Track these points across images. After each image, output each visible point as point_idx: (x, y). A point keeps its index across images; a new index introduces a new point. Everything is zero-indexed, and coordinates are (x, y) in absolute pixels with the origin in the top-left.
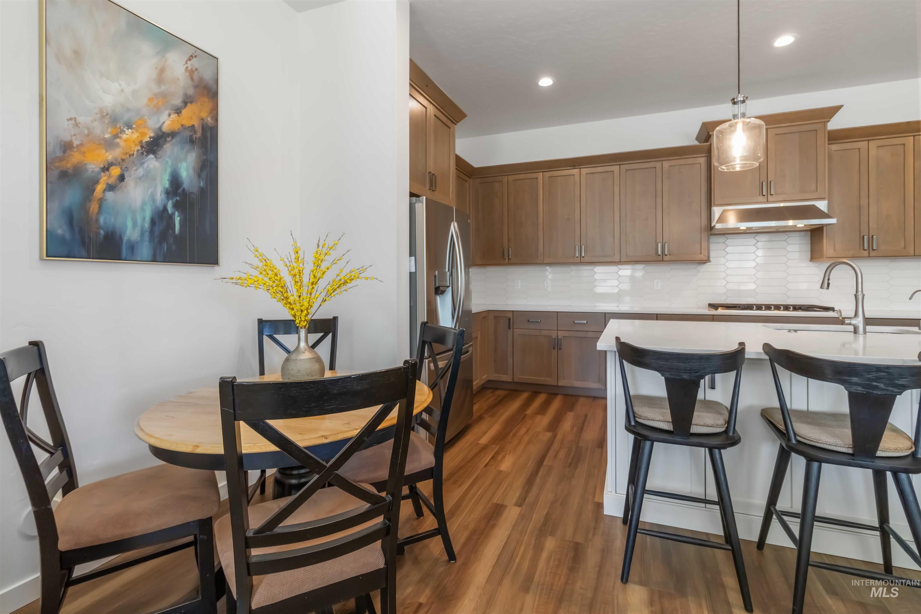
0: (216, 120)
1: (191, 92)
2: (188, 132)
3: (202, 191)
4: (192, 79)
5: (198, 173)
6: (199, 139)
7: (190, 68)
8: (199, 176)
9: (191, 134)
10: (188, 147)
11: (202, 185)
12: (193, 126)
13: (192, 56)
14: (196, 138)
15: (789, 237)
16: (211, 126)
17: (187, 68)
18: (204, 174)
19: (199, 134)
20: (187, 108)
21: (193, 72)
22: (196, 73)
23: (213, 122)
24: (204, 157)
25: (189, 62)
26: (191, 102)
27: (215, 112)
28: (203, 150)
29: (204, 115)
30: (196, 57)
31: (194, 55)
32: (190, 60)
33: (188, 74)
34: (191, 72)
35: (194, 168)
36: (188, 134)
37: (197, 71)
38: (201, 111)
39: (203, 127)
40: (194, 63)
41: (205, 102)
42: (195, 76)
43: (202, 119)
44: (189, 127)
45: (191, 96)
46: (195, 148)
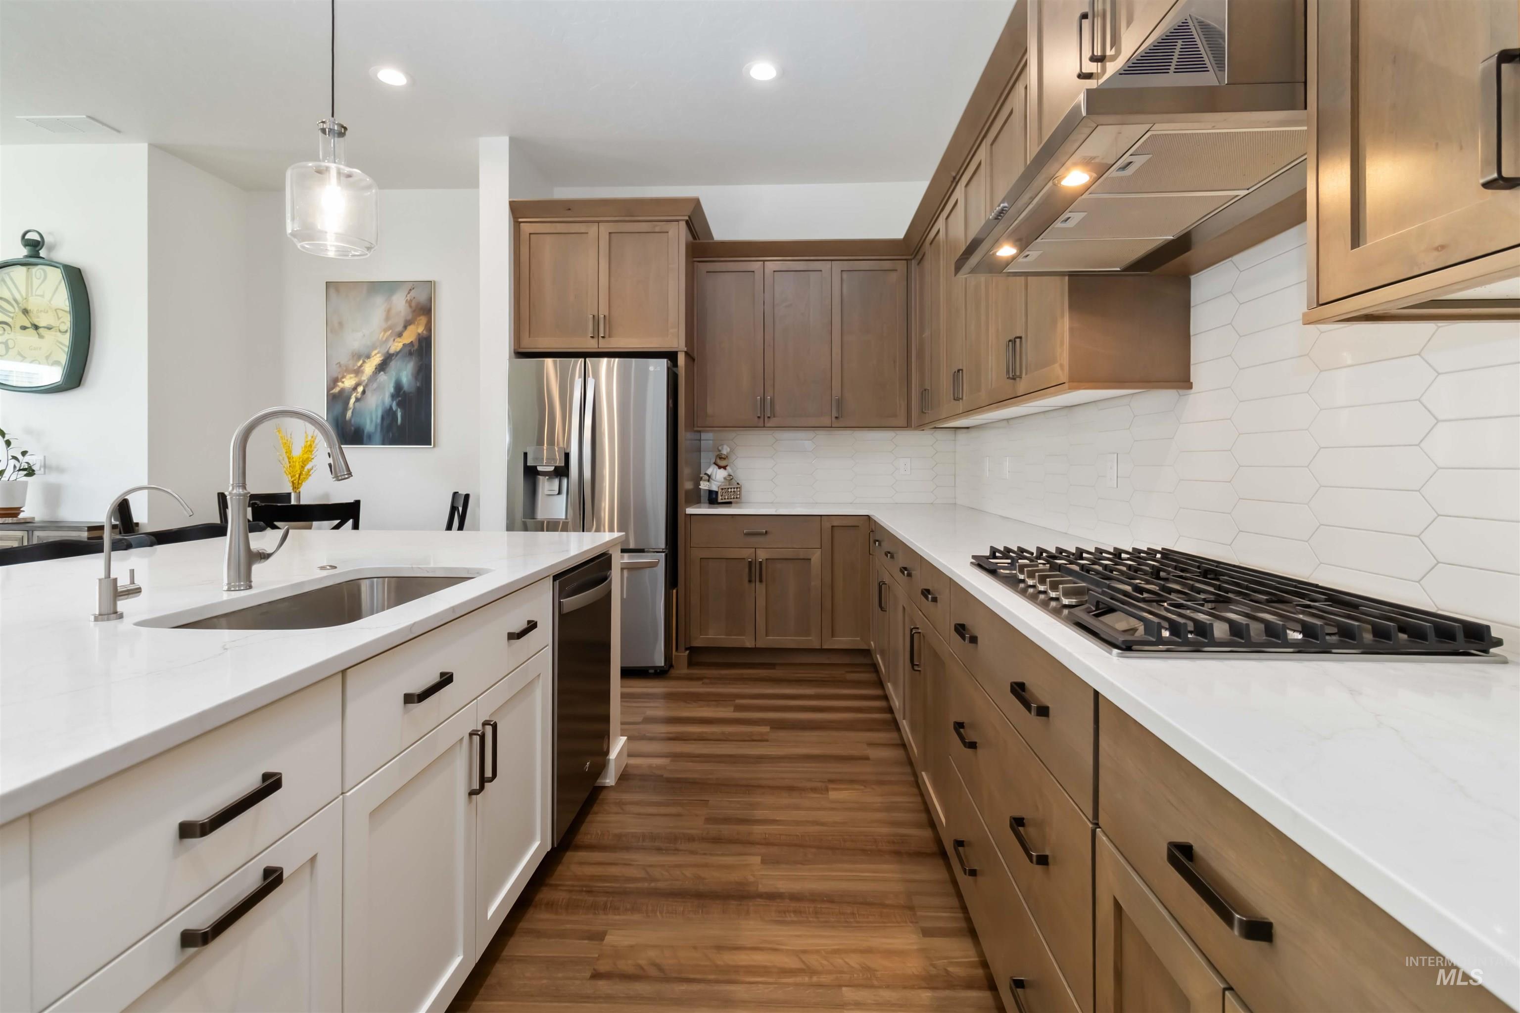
0: (430, 330)
1: (410, 316)
3: (419, 391)
4: (411, 306)
5: (415, 377)
6: (416, 350)
7: (409, 299)
8: (416, 380)
9: (410, 349)
10: (408, 360)
11: (418, 385)
12: (412, 342)
13: (410, 290)
14: (414, 351)
16: (425, 337)
17: (407, 300)
18: (420, 377)
19: (416, 347)
20: (407, 330)
22: (413, 300)
23: (428, 333)
24: (421, 363)
25: (408, 296)
26: (410, 325)
27: (429, 325)
28: (420, 358)
29: (421, 329)
30: (413, 289)
32: (409, 293)
33: (407, 305)
34: (410, 302)
35: (412, 375)
36: (407, 349)
37: (415, 299)
38: (417, 328)
39: (419, 340)
40: (413, 293)
41: (421, 319)
42: (413, 304)
43: (419, 334)
44: (408, 344)
45: (409, 321)
46: (413, 358)
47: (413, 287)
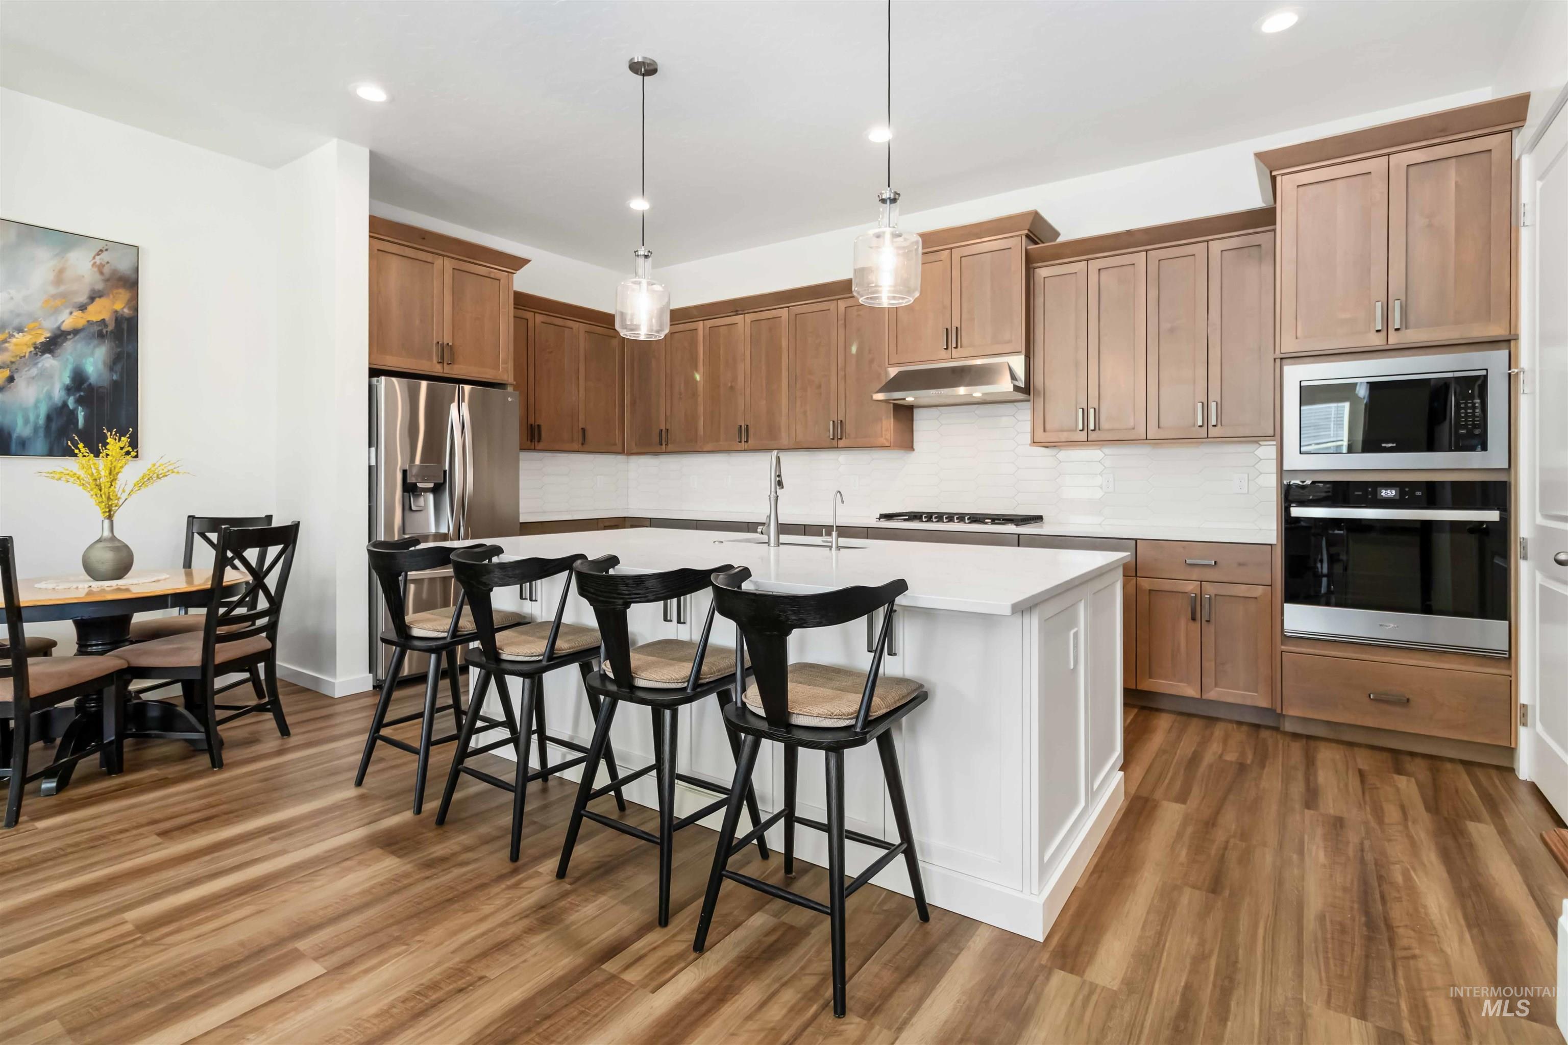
0: (136, 310)
1: (100, 286)
2: (95, 327)
3: (116, 385)
4: (101, 273)
5: (110, 367)
6: (112, 332)
7: (98, 263)
8: (111, 370)
9: (100, 328)
10: (96, 342)
11: (115, 377)
12: (103, 320)
13: (101, 251)
14: (107, 332)
15: (1019, 409)
16: (127, 317)
17: (95, 263)
18: (118, 367)
19: (111, 327)
20: (95, 303)
21: (104, 266)
22: (107, 266)
23: (131, 312)
24: (119, 350)
25: (97, 258)
26: (100, 297)
27: (135, 302)
28: (117, 342)
29: (119, 306)
30: (106, 250)
31: (104, 249)
32: (98, 254)
33: (96, 269)
34: (100, 268)
35: (105, 363)
36: (96, 328)
37: (109, 265)
38: (114, 303)
39: (116, 319)
40: (105, 257)
41: (120, 293)
42: (106, 270)
43: (116, 312)
44: (97, 322)
45: (99, 291)
46: (106, 341)
47: (106, 247)
